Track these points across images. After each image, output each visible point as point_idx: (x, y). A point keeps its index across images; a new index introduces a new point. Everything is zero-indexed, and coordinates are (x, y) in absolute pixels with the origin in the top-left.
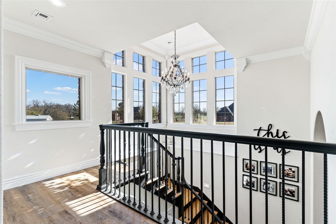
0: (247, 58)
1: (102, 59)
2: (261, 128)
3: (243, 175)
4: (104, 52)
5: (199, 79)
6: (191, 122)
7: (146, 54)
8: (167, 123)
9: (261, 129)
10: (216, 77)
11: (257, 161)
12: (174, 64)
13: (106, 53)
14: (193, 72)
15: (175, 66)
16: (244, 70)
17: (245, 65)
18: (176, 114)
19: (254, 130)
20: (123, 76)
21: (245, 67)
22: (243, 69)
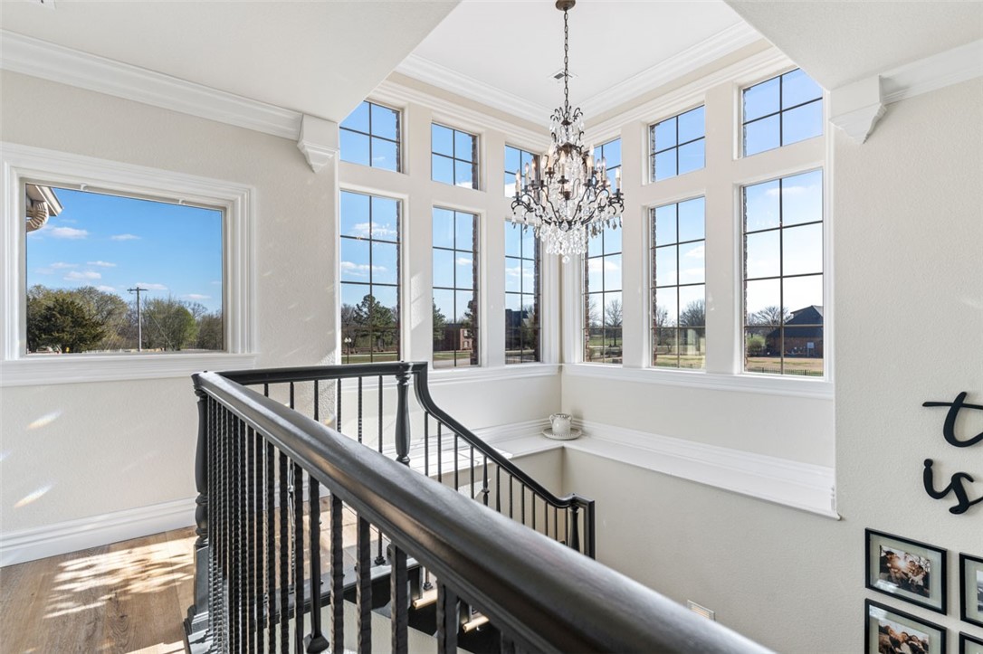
0: (885, 75)
1: (297, 142)
2: (963, 395)
3: (868, 603)
4: (300, 118)
5: (676, 199)
6: (646, 360)
7: (482, 127)
8: (561, 360)
9: (966, 401)
10: (745, 182)
11: (944, 553)
12: (563, 140)
13: (307, 122)
14: (654, 177)
15: (567, 148)
16: (869, 136)
17: (875, 109)
18: (591, 331)
19: (927, 404)
20: (399, 204)
21: (878, 122)
22: (868, 127)
